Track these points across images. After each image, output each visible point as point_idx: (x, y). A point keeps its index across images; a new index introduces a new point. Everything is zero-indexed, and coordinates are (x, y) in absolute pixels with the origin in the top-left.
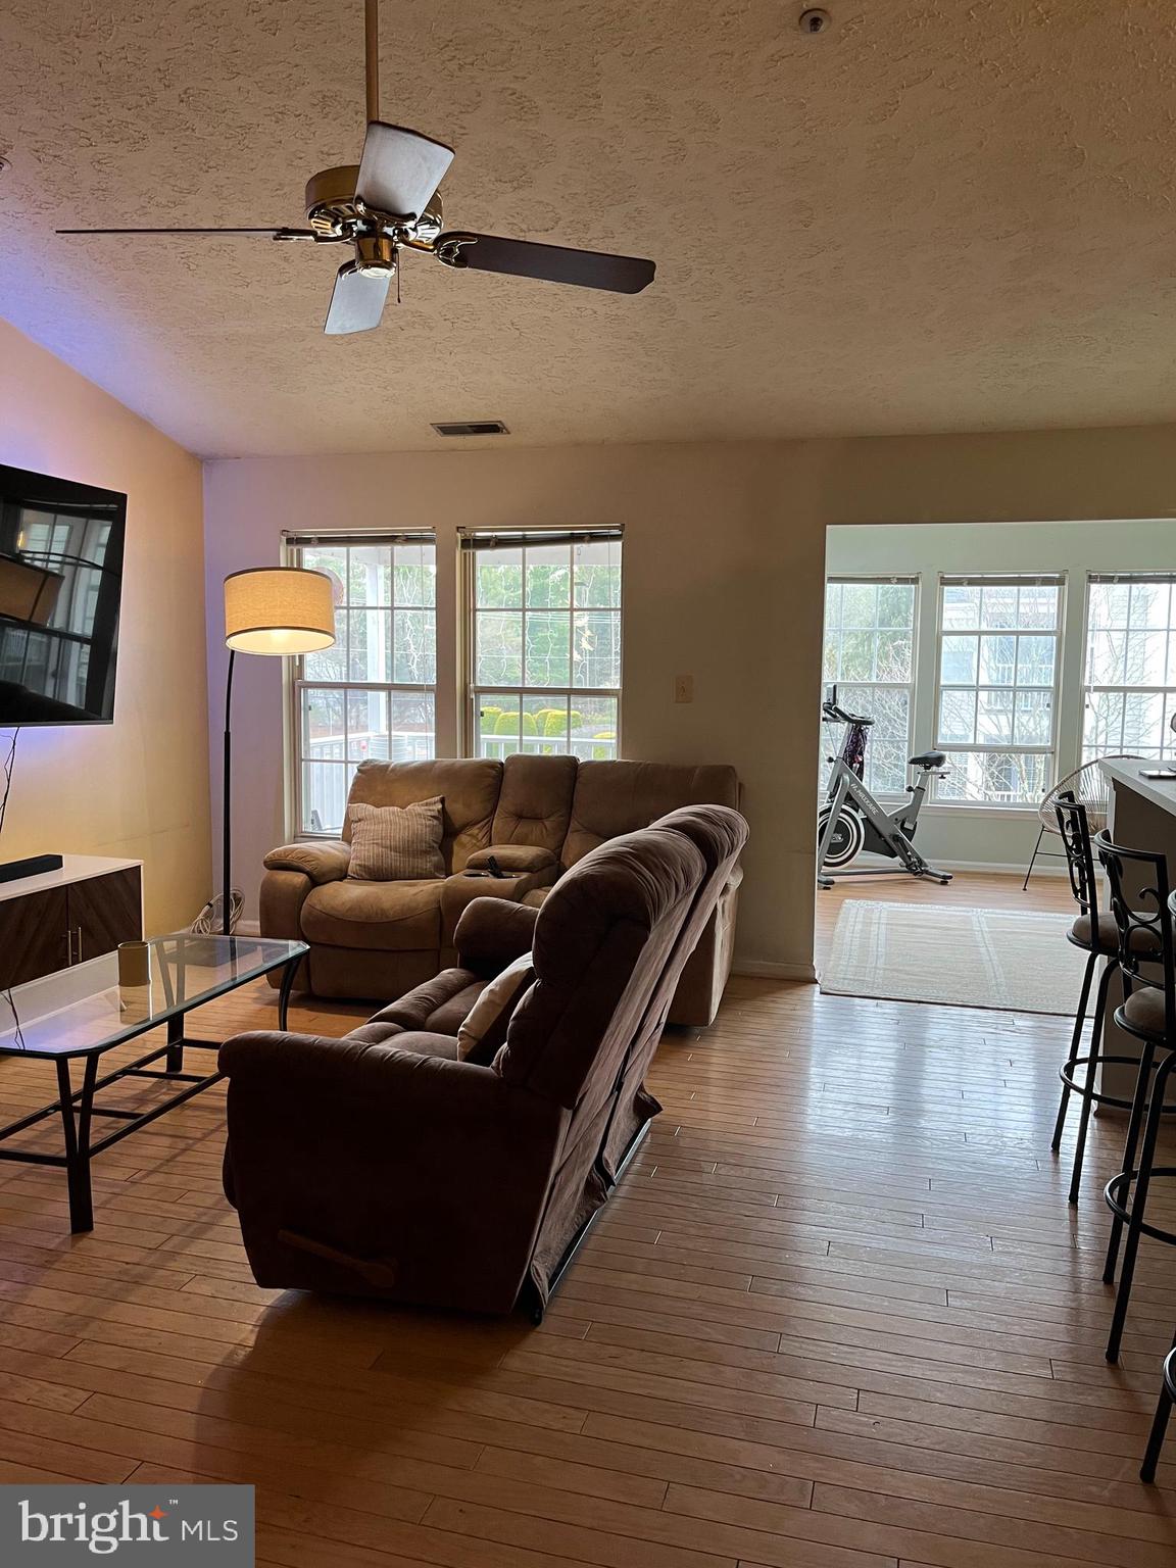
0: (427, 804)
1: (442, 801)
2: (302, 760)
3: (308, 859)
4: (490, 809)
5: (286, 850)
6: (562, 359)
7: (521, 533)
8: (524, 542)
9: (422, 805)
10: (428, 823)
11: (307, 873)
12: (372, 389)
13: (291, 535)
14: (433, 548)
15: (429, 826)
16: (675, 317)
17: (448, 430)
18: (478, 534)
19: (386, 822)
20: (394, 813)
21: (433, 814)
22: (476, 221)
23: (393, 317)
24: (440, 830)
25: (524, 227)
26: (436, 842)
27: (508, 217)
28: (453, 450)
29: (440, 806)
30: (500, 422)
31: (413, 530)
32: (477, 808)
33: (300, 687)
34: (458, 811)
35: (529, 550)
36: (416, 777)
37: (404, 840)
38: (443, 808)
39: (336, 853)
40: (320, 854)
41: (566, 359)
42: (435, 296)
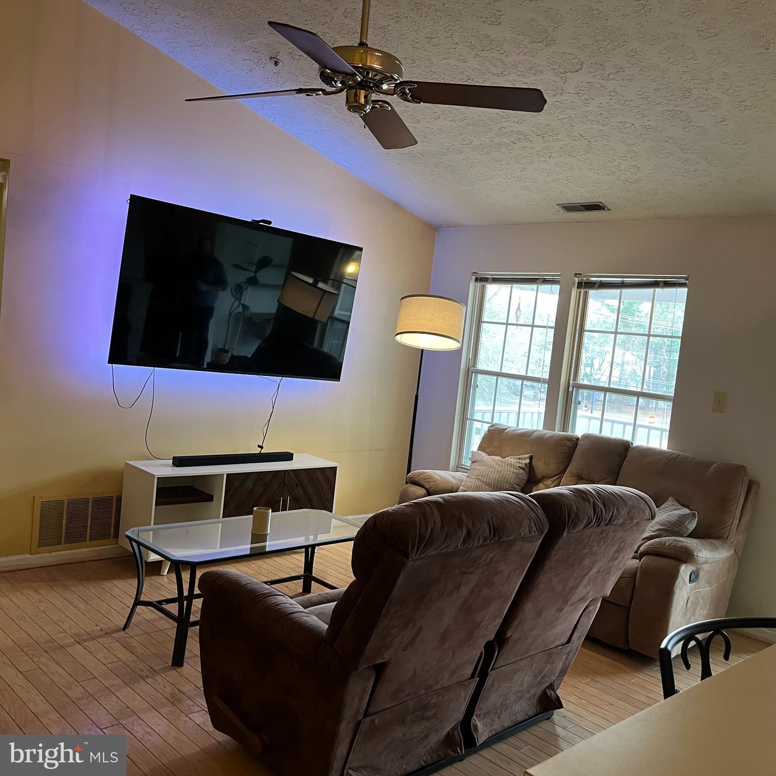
0: (519, 459)
1: (531, 458)
2: (468, 419)
3: (430, 480)
4: (562, 469)
5: (419, 473)
6: (625, 158)
7: (621, 279)
8: (622, 285)
9: (517, 459)
10: (515, 471)
11: (427, 489)
12: (512, 182)
13: (478, 276)
14: (558, 287)
15: (516, 473)
16: (691, 124)
17: (570, 208)
18: (592, 279)
19: (488, 465)
20: (495, 460)
21: (521, 465)
22: (531, 70)
23: (506, 135)
24: (525, 477)
25: (562, 70)
26: (518, 485)
27: (550, 65)
28: (579, 222)
29: (528, 461)
30: (600, 202)
31: (547, 274)
32: (553, 467)
33: (472, 373)
34: (540, 467)
35: (625, 291)
36: (522, 440)
37: (495, 479)
38: (530, 463)
39: (453, 480)
40: (439, 478)
41: (627, 158)
42: (525, 120)
